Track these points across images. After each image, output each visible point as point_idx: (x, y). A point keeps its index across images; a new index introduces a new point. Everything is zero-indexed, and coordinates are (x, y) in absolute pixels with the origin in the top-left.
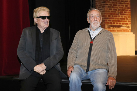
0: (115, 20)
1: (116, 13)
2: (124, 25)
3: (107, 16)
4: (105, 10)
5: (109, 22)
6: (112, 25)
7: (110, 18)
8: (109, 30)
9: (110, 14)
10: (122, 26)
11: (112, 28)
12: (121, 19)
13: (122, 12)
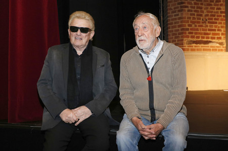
0: (199, 31)
1: (201, 21)
2: (213, 40)
3: (187, 25)
4: (184, 16)
5: (190, 35)
6: (195, 39)
7: (191, 29)
8: (190, 48)
9: (191, 22)
10: (210, 42)
11: (194, 45)
12: (209, 30)
13: (212, 19)
